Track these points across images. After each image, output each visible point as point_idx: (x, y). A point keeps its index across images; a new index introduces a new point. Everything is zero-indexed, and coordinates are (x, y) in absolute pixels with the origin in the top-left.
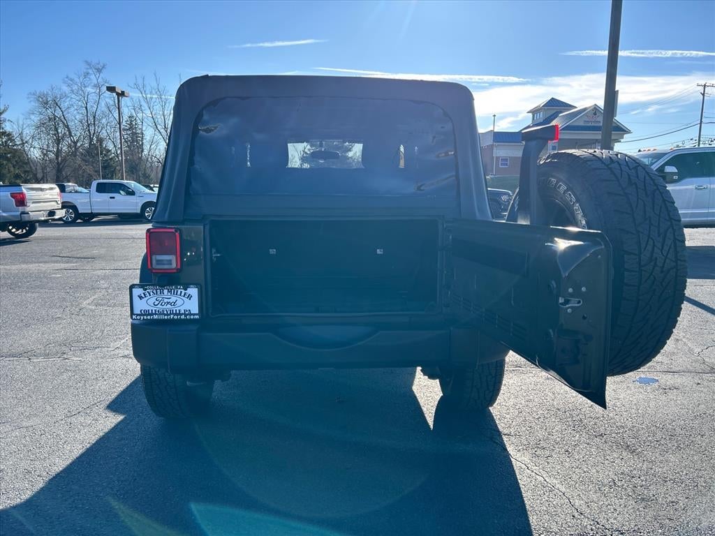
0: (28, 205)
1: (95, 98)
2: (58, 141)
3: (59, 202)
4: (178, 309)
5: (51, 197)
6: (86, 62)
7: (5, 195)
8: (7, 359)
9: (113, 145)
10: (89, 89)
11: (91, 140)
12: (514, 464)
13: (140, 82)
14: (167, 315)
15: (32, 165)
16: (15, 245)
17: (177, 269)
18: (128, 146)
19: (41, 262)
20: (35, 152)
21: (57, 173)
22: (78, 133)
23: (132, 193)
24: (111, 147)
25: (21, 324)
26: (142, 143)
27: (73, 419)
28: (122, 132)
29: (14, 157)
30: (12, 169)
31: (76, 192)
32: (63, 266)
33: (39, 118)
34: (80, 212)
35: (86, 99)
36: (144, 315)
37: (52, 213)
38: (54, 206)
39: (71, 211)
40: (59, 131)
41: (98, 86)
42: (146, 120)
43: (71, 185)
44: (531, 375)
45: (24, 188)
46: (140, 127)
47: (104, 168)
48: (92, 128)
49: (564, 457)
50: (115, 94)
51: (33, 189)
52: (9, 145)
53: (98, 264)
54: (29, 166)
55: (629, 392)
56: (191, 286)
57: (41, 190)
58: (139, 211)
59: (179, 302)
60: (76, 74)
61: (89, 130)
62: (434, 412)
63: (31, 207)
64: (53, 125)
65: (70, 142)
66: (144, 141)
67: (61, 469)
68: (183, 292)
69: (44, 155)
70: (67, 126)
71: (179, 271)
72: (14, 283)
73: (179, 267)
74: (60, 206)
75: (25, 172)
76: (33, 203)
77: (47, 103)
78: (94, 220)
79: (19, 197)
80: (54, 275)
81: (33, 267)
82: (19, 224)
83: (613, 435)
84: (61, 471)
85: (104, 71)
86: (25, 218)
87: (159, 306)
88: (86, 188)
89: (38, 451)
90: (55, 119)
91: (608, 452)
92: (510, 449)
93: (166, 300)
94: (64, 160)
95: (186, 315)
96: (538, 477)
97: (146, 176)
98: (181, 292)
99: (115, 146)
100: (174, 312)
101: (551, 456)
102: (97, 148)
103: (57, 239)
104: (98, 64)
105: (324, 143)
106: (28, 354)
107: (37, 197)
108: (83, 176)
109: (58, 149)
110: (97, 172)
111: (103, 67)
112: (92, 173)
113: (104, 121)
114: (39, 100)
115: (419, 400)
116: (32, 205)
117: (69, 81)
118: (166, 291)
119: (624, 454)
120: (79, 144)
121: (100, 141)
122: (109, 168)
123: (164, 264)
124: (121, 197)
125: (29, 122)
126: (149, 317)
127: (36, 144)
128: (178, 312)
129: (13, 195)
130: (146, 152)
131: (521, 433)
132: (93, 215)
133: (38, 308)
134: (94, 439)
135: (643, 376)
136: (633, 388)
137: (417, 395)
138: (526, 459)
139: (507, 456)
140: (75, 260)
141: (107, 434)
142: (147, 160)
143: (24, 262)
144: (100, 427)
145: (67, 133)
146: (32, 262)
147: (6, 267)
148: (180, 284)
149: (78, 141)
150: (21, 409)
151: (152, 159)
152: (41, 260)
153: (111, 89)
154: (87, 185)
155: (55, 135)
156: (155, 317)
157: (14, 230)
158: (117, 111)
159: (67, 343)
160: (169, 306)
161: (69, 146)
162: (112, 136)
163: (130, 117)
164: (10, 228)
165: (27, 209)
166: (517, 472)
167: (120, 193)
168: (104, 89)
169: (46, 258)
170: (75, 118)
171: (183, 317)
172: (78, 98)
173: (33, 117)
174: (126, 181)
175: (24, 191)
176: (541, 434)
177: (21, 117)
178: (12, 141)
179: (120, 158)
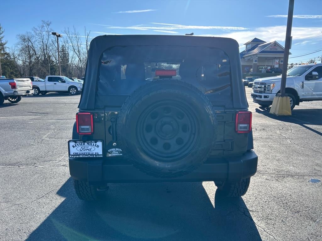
0: (17, 88)
1: (46, 37)
2: (30, 57)
3: (31, 87)
4: (92, 152)
5: (27, 84)
6: (43, 21)
7: (7, 83)
8: (8, 166)
9: (55, 58)
10: (44, 33)
11: (45, 56)
12: (257, 228)
13: (67, 30)
14: (87, 155)
15: (19, 68)
16: (11, 107)
17: (92, 133)
18: (62, 59)
19: (23, 115)
20: (20, 62)
21: (30, 71)
22: (39, 53)
23: (64, 82)
24: (54, 60)
25: (15, 148)
26: (68, 58)
27: (40, 200)
28: (59, 53)
29: (10, 64)
30: (9, 70)
31: (39, 81)
32: (33, 117)
33: (21, 47)
34: (41, 90)
35: (43, 38)
36: (75, 155)
37: (28, 92)
38: (29, 88)
39: (37, 90)
40: (31, 52)
41: (48, 32)
42: (70, 47)
43: (36, 78)
44: (258, 177)
45: (15, 80)
46: (67, 50)
47: (51, 69)
48: (45, 51)
49: (282, 225)
50: (56, 36)
51: (19, 81)
52: (8, 59)
53: (50, 116)
54: (17, 68)
55: (307, 187)
56: (99, 141)
57: (23, 81)
58: (67, 90)
59: (93, 149)
60: (38, 26)
61: (44, 52)
62: (214, 198)
63: (18, 89)
64: (28, 50)
65: (35, 57)
66: (69, 57)
67: (35, 229)
68: (95, 144)
69: (24, 63)
70: (34, 50)
71: (93, 133)
72: (11, 126)
73: (92, 132)
74: (32, 88)
75: (16, 71)
76: (19, 87)
77: (25, 40)
78: (47, 94)
79: (13, 84)
80: (29, 122)
81: (20, 118)
82: (13, 97)
83: (304, 212)
84: (35, 230)
85: (51, 25)
86: (16, 94)
87: (83, 151)
88: (43, 79)
89: (24, 218)
90: (29, 47)
91: (303, 221)
92: (254, 219)
93: (86, 148)
94: (33, 65)
95: (96, 155)
96: (271, 236)
97: (70, 73)
98: (94, 144)
99: (56, 59)
100: (90, 154)
101: (275, 224)
102: (48, 61)
103: (31, 103)
104: (48, 22)
105: (158, 64)
106: (18, 164)
107: (21, 84)
108: (42, 73)
109: (30, 61)
110: (48, 71)
111: (50, 23)
112: (46, 72)
113: (51, 48)
114: (21, 38)
115: (206, 191)
116: (19, 88)
117: (35, 29)
118: (86, 144)
119: (311, 222)
120: (39, 58)
121: (49, 57)
122: (53, 70)
123: (85, 130)
124: (59, 83)
125: (17, 48)
126: (78, 156)
127: (20, 58)
128: (92, 154)
129: (10, 84)
130: (70, 62)
131: (258, 210)
132: (46, 92)
133: (23, 139)
134: (51, 212)
135: (313, 178)
136: (309, 185)
137: (205, 188)
138: (263, 225)
139: (254, 223)
140: (39, 114)
141: (57, 209)
142: (70, 66)
143: (16, 115)
144: (54, 205)
145: (34, 53)
146: (19, 115)
147: (7, 118)
148: (93, 140)
149: (39, 57)
150: (15, 194)
151: (72, 65)
152: (23, 114)
153: (54, 34)
154: (43, 77)
155: (29, 54)
156: (81, 156)
157: (11, 99)
158: (57, 43)
159: (36, 158)
160: (88, 151)
161: (35, 59)
162: (54, 55)
163: (62, 46)
164: (9, 98)
165: (17, 90)
166: (260, 233)
167: (59, 82)
168: (51, 33)
169: (26, 113)
170: (38, 46)
171: (94, 156)
172: (39, 37)
173: (19, 46)
174: (61, 76)
175: (15, 82)
176: (268, 211)
177: (14, 46)
178: (9, 56)
179: (58, 65)
